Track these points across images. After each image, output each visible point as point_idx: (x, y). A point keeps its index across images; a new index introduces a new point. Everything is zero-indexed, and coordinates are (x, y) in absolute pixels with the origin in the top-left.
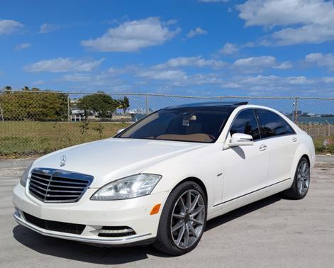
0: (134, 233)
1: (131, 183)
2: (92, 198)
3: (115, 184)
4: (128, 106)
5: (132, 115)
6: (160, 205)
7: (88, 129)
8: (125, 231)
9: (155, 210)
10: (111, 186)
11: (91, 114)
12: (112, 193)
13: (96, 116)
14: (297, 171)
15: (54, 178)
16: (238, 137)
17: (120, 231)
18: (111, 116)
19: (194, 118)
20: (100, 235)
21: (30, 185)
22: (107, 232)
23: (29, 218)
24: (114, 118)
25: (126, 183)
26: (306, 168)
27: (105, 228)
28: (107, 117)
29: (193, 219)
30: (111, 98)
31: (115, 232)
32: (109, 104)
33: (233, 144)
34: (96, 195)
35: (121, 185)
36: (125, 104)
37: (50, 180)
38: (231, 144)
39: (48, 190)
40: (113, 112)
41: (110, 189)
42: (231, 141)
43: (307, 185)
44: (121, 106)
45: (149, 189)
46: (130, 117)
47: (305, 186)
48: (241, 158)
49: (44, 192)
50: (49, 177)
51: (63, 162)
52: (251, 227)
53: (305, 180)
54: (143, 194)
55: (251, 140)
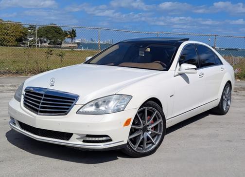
0: (111, 140)
1: (109, 102)
2: (78, 112)
3: (96, 102)
4: (75, 36)
5: (78, 43)
6: (131, 119)
7: (52, 54)
8: (104, 138)
9: (127, 123)
10: (92, 103)
11: (45, 42)
12: (93, 109)
13: (49, 44)
14: (223, 93)
15: (46, 96)
16: (185, 66)
17: (101, 139)
18: (61, 44)
19: (149, 50)
20: (84, 141)
21: (25, 100)
22: (90, 139)
23: (24, 126)
24: (63, 45)
25: (104, 102)
26: (229, 91)
27: (88, 136)
28: (58, 44)
29: (150, 129)
30: (61, 30)
31: (97, 139)
32: (60, 34)
33: (182, 72)
34: (81, 110)
35: (100, 102)
36: (73, 34)
37: (43, 97)
38: (180, 72)
39: (41, 105)
40: (62, 40)
41: (92, 105)
42: (180, 70)
43: (229, 104)
44: (69, 36)
45: (123, 106)
46: (77, 45)
47: (227, 105)
48: (187, 83)
49: (38, 107)
50: (41, 95)
51: (52, 83)
52: (192, 135)
53: (228, 100)
54: (118, 110)
55: (196, 69)
